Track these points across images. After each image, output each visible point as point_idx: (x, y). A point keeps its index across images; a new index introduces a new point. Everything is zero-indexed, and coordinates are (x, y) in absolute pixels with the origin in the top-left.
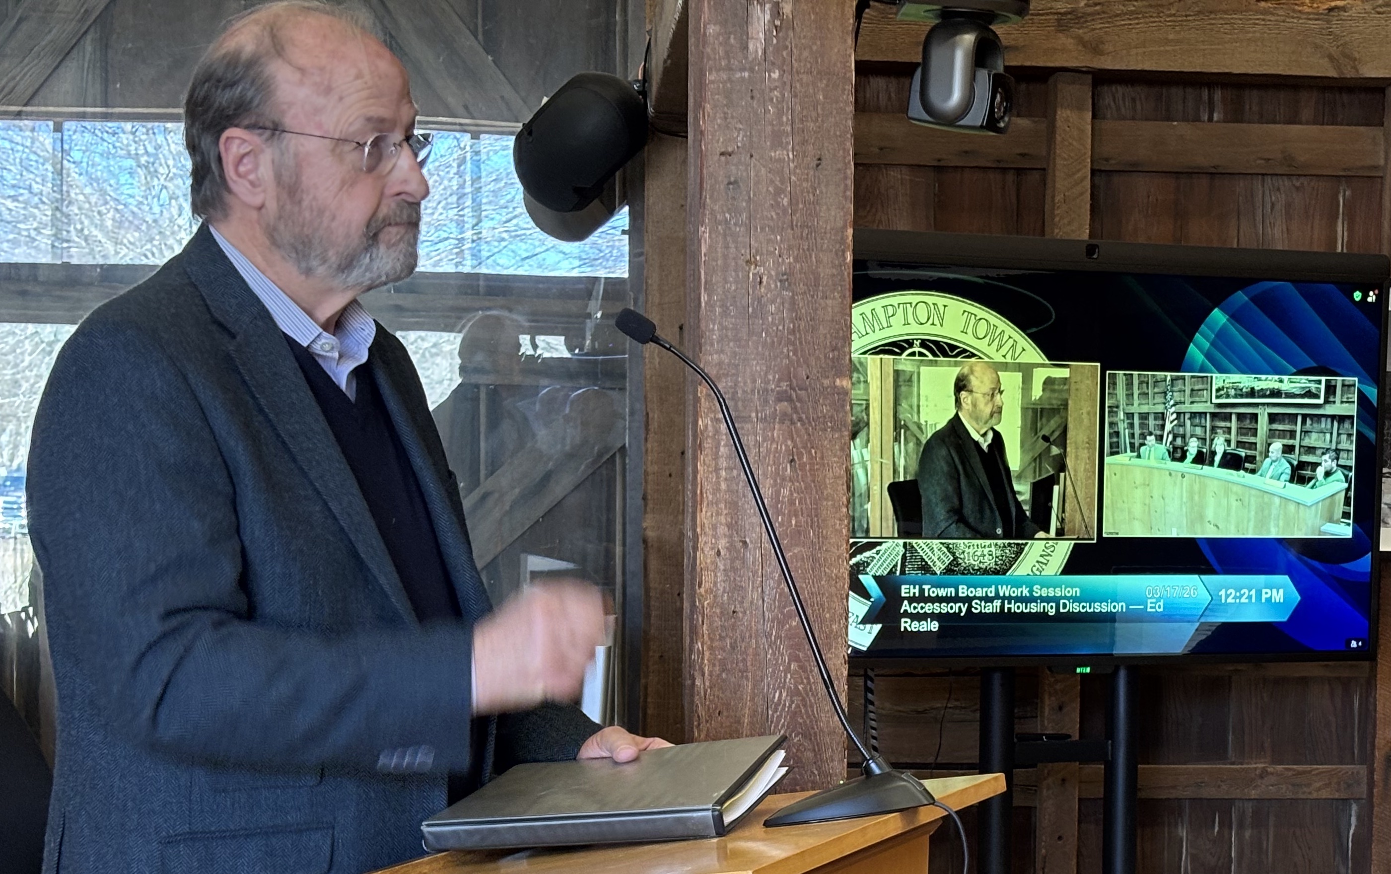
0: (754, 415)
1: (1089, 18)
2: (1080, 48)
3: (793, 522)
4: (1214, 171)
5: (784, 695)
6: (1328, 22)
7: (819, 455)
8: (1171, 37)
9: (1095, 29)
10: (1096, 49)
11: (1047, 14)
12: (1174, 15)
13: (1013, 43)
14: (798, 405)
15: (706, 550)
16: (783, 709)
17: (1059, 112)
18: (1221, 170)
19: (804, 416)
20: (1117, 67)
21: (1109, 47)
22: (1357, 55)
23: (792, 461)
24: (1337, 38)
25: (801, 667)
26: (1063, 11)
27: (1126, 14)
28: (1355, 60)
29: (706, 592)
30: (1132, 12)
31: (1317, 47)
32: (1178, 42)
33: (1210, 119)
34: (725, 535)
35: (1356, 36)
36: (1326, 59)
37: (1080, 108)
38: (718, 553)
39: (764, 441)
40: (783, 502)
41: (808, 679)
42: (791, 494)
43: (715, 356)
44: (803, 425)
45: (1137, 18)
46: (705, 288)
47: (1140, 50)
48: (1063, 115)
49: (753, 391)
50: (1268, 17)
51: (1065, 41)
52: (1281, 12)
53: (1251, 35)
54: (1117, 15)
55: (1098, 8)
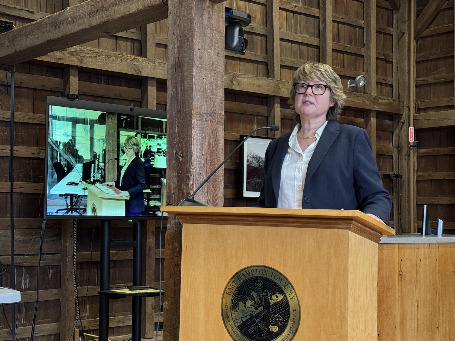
0: (205, 119)
1: (80, 54)
2: (78, 61)
3: (213, 149)
4: (103, 96)
5: (211, 197)
6: (135, 61)
7: (218, 132)
8: (99, 61)
9: (81, 56)
10: (81, 61)
11: (70, 51)
12: (100, 55)
13: (61, 57)
14: (214, 118)
15: (195, 156)
16: (211, 201)
17: (70, 77)
18: (105, 96)
19: (215, 121)
20: (87, 67)
21: (85, 61)
22: (141, 70)
23: (213, 132)
24: (137, 66)
25: (215, 189)
26: (73, 51)
27: (89, 54)
28: (140, 71)
29: (195, 167)
30: (90, 53)
31: (132, 67)
32: (100, 62)
33: (101, 83)
34: (199, 152)
35: (141, 66)
36: (134, 71)
37: (75, 77)
38: (197, 157)
39: (207, 127)
40: (211, 144)
41: (216, 192)
42: (212, 142)
43: (197, 103)
44: (215, 123)
45: (91, 55)
46: (195, 84)
47: (92, 63)
48: (71, 77)
49: (204, 113)
50: (121, 59)
51: (74, 58)
52: (124, 58)
53: (117, 62)
54: (86, 54)
55: (82, 51)
